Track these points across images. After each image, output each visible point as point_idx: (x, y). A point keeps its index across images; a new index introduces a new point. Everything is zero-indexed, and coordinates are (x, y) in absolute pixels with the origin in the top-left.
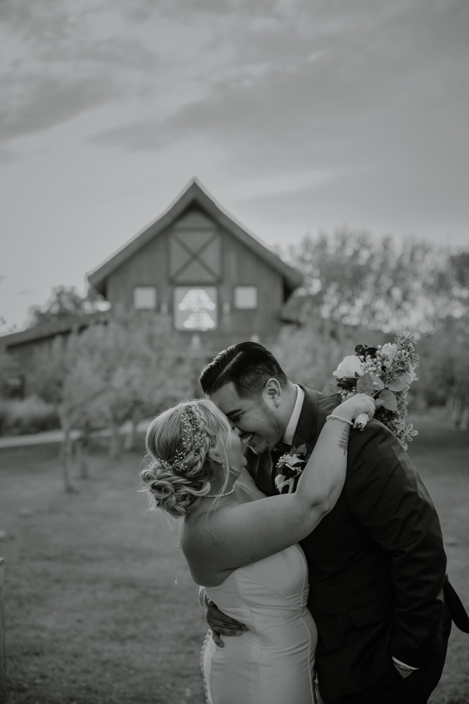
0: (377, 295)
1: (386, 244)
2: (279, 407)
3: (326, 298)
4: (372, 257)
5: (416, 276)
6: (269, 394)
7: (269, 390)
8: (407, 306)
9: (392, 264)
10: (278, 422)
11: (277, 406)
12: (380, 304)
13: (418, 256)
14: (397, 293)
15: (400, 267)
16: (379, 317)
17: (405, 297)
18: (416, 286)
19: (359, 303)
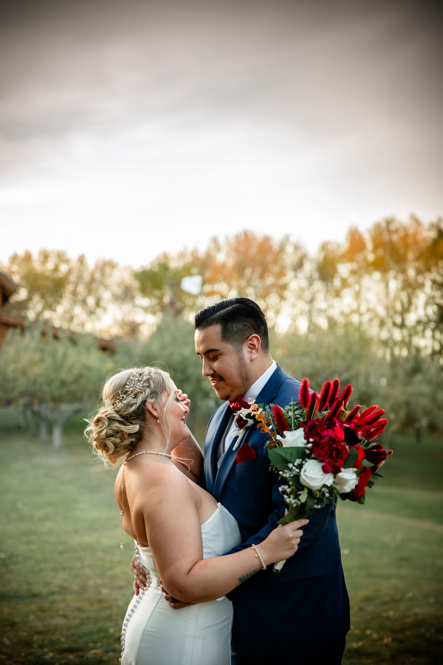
0: (75, 303)
1: (82, 260)
2: (253, 362)
3: (31, 305)
4: (70, 272)
5: (106, 287)
6: (249, 347)
7: (250, 344)
8: (99, 311)
9: (87, 277)
10: (247, 374)
11: (252, 361)
12: (78, 310)
13: (108, 270)
14: (91, 301)
15: (93, 280)
16: (76, 321)
17: (98, 304)
18: (106, 296)
19: (60, 309)
